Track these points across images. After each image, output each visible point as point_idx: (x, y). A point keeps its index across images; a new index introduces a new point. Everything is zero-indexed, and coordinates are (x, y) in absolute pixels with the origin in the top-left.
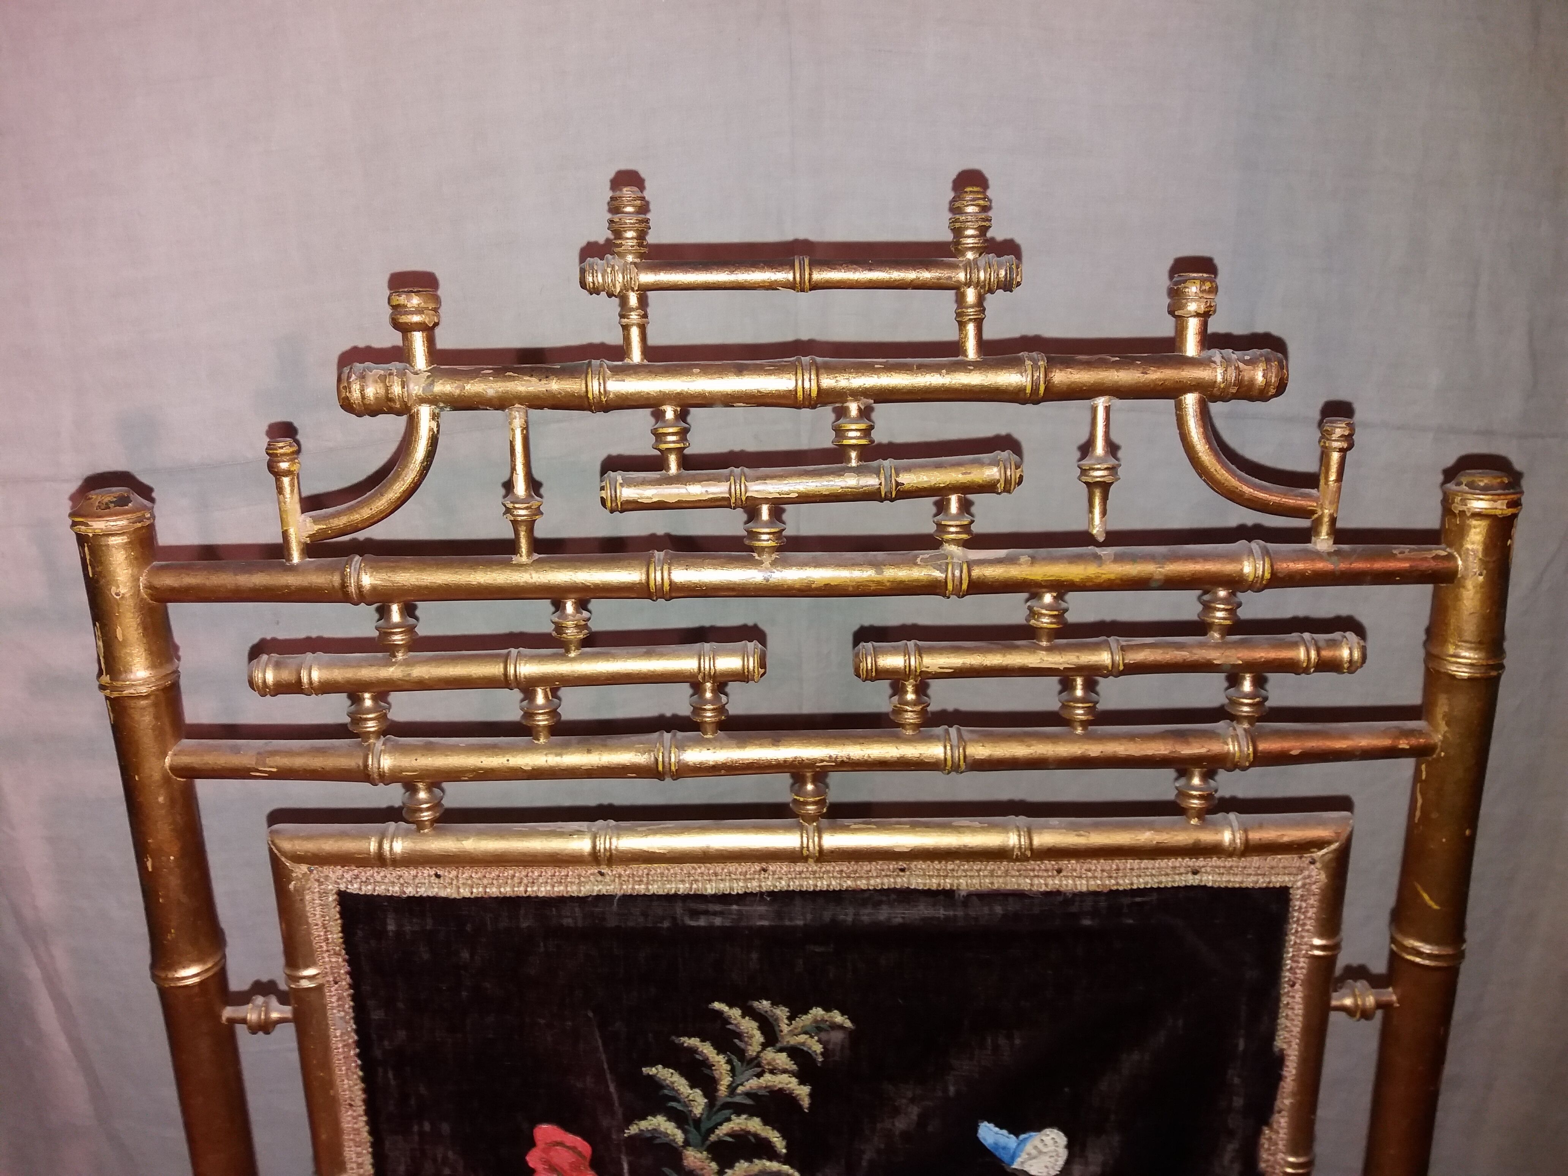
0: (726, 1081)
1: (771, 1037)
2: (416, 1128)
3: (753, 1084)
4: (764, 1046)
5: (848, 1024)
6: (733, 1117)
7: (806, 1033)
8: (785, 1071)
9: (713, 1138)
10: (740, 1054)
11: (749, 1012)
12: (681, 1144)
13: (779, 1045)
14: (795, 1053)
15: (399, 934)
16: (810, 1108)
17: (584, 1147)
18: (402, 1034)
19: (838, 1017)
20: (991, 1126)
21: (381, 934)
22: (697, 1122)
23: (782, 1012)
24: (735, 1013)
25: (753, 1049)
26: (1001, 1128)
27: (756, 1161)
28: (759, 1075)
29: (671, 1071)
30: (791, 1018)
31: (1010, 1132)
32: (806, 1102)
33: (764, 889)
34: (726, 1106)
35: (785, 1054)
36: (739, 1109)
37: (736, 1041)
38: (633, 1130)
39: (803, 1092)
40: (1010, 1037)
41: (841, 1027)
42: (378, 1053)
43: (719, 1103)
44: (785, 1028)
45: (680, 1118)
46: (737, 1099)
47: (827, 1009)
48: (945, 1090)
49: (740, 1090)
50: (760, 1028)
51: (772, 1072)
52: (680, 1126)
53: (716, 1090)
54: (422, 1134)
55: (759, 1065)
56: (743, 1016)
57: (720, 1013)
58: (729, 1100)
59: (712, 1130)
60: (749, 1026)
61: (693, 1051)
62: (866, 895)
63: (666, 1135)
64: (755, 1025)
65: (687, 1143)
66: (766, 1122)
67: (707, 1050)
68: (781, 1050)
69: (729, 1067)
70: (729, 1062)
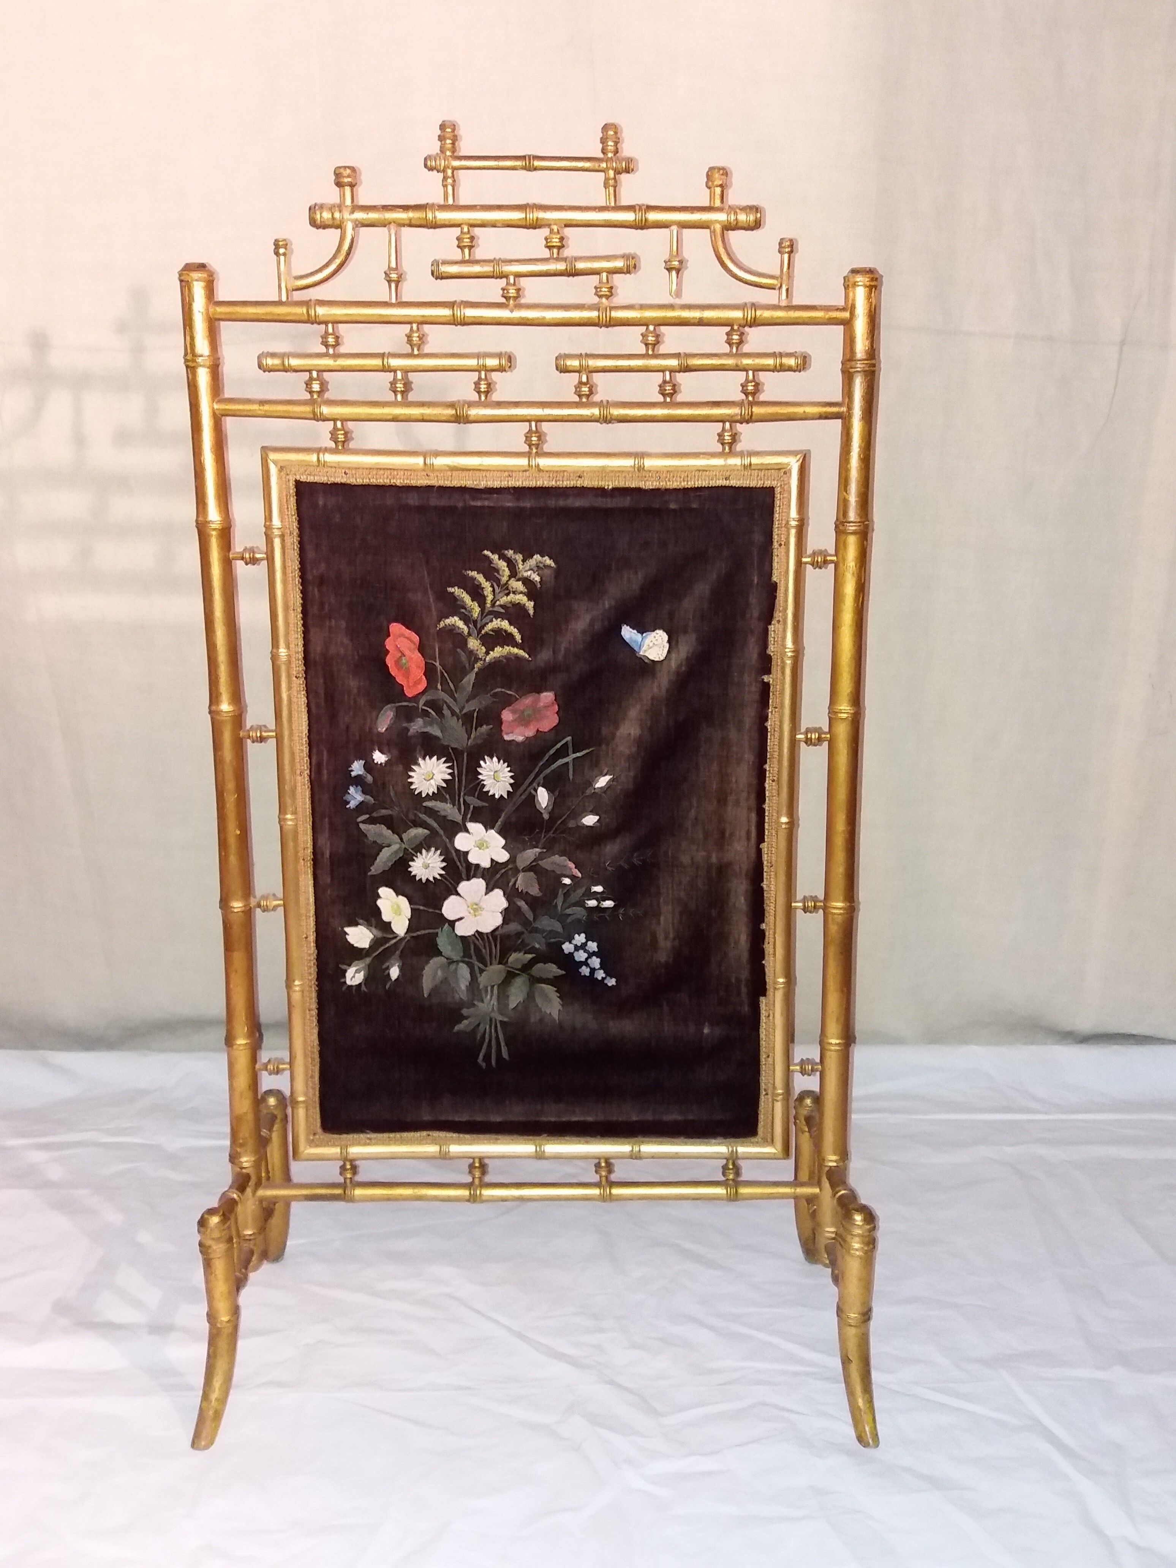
0: (490, 597)
1: (514, 574)
2: (327, 623)
3: (504, 600)
4: (510, 577)
5: (553, 565)
6: (494, 619)
7: (532, 569)
8: (521, 593)
9: (483, 632)
10: (498, 581)
11: (502, 557)
12: (466, 634)
13: (517, 577)
14: (526, 581)
15: (325, 505)
16: (534, 616)
17: (416, 638)
18: (323, 566)
19: (548, 561)
20: (628, 627)
21: (315, 506)
22: (475, 622)
23: (519, 557)
24: (495, 557)
25: (504, 579)
26: (633, 629)
27: (506, 647)
28: (507, 595)
29: (462, 590)
30: (524, 561)
31: (638, 632)
32: (531, 612)
33: (510, 486)
34: (490, 613)
35: (521, 582)
36: (497, 615)
37: (496, 574)
38: (442, 624)
39: (530, 605)
40: (636, 573)
41: (549, 567)
42: (309, 577)
43: (486, 611)
44: (521, 566)
45: (466, 619)
46: (496, 609)
47: (542, 556)
48: (604, 604)
49: (498, 603)
50: (508, 566)
51: (514, 593)
52: (466, 624)
53: (485, 603)
54: (330, 627)
55: (507, 589)
56: (499, 559)
57: (487, 557)
58: (491, 609)
59: (483, 627)
60: (502, 565)
61: (474, 579)
62: (562, 490)
63: (459, 628)
64: (505, 564)
65: (469, 634)
66: (511, 624)
67: (480, 578)
68: (518, 580)
69: (492, 589)
70: (492, 586)
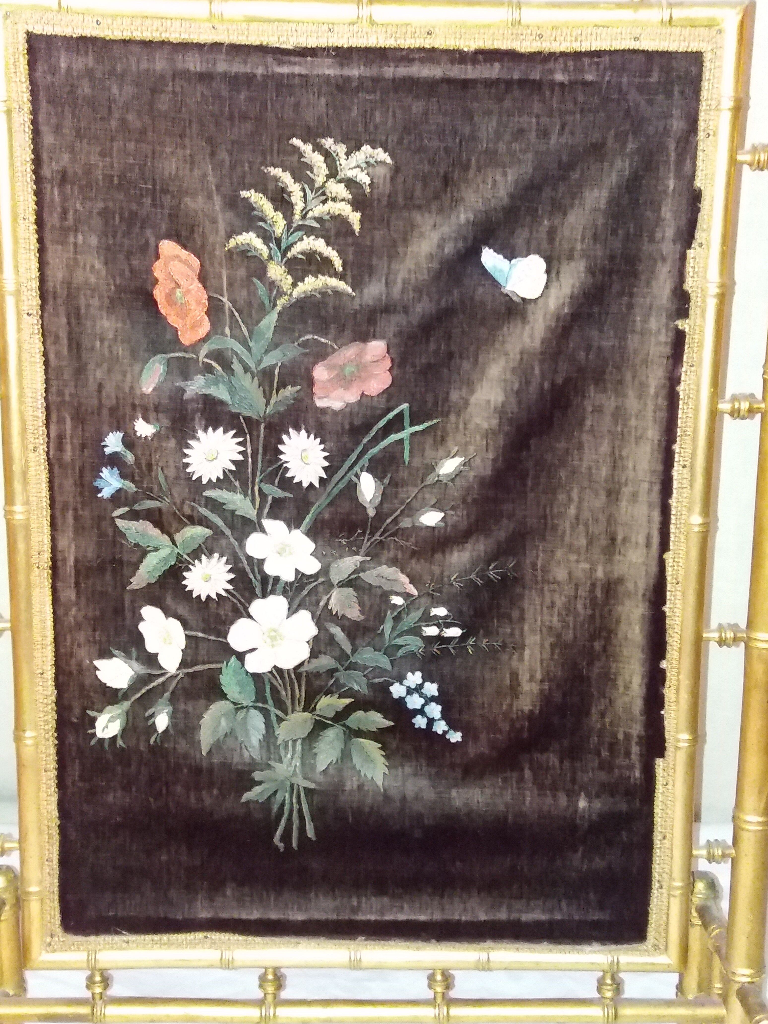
0: (299, 207)
1: (333, 173)
2: (71, 239)
3: (319, 210)
4: (329, 177)
5: (389, 160)
6: (305, 237)
7: (358, 166)
8: (343, 200)
9: (289, 255)
10: (311, 182)
11: (318, 148)
12: (266, 257)
13: (338, 177)
14: (350, 183)
15: (69, 70)
16: (359, 233)
17: (196, 262)
18: (66, 157)
19: (381, 155)
20: (492, 250)
21: (53, 70)
22: (278, 241)
23: (341, 149)
24: (307, 148)
25: (320, 180)
26: (498, 253)
27: (320, 276)
28: (324, 202)
29: (261, 195)
30: (348, 154)
31: (505, 257)
32: (357, 227)
33: (330, 45)
34: (300, 228)
35: (342, 185)
36: (310, 231)
37: (308, 172)
38: (232, 243)
39: (355, 218)
40: (505, 174)
41: (383, 163)
42: (46, 172)
43: (294, 225)
44: (343, 161)
45: (266, 237)
46: (307, 223)
47: (374, 148)
48: (458, 217)
49: (310, 214)
50: (325, 161)
51: (334, 200)
52: (266, 243)
53: (292, 214)
54: (75, 244)
55: (324, 194)
56: (314, 151)
57: (296, 149)
58: (300, 223)
59: (289, 248)
60: (317, 159)
61: (276, 179)
62: (404, 53)
63: (256, 249)
64: (322, 159)
65: (270, 258)
66: (328, 244)
67: (286, 178)
68: (340, 181)
69: (302, 194)
70: (303, 190)
